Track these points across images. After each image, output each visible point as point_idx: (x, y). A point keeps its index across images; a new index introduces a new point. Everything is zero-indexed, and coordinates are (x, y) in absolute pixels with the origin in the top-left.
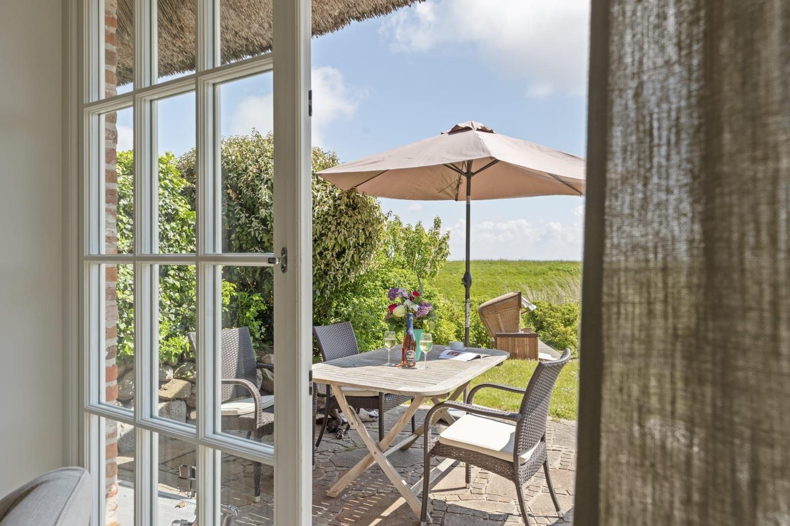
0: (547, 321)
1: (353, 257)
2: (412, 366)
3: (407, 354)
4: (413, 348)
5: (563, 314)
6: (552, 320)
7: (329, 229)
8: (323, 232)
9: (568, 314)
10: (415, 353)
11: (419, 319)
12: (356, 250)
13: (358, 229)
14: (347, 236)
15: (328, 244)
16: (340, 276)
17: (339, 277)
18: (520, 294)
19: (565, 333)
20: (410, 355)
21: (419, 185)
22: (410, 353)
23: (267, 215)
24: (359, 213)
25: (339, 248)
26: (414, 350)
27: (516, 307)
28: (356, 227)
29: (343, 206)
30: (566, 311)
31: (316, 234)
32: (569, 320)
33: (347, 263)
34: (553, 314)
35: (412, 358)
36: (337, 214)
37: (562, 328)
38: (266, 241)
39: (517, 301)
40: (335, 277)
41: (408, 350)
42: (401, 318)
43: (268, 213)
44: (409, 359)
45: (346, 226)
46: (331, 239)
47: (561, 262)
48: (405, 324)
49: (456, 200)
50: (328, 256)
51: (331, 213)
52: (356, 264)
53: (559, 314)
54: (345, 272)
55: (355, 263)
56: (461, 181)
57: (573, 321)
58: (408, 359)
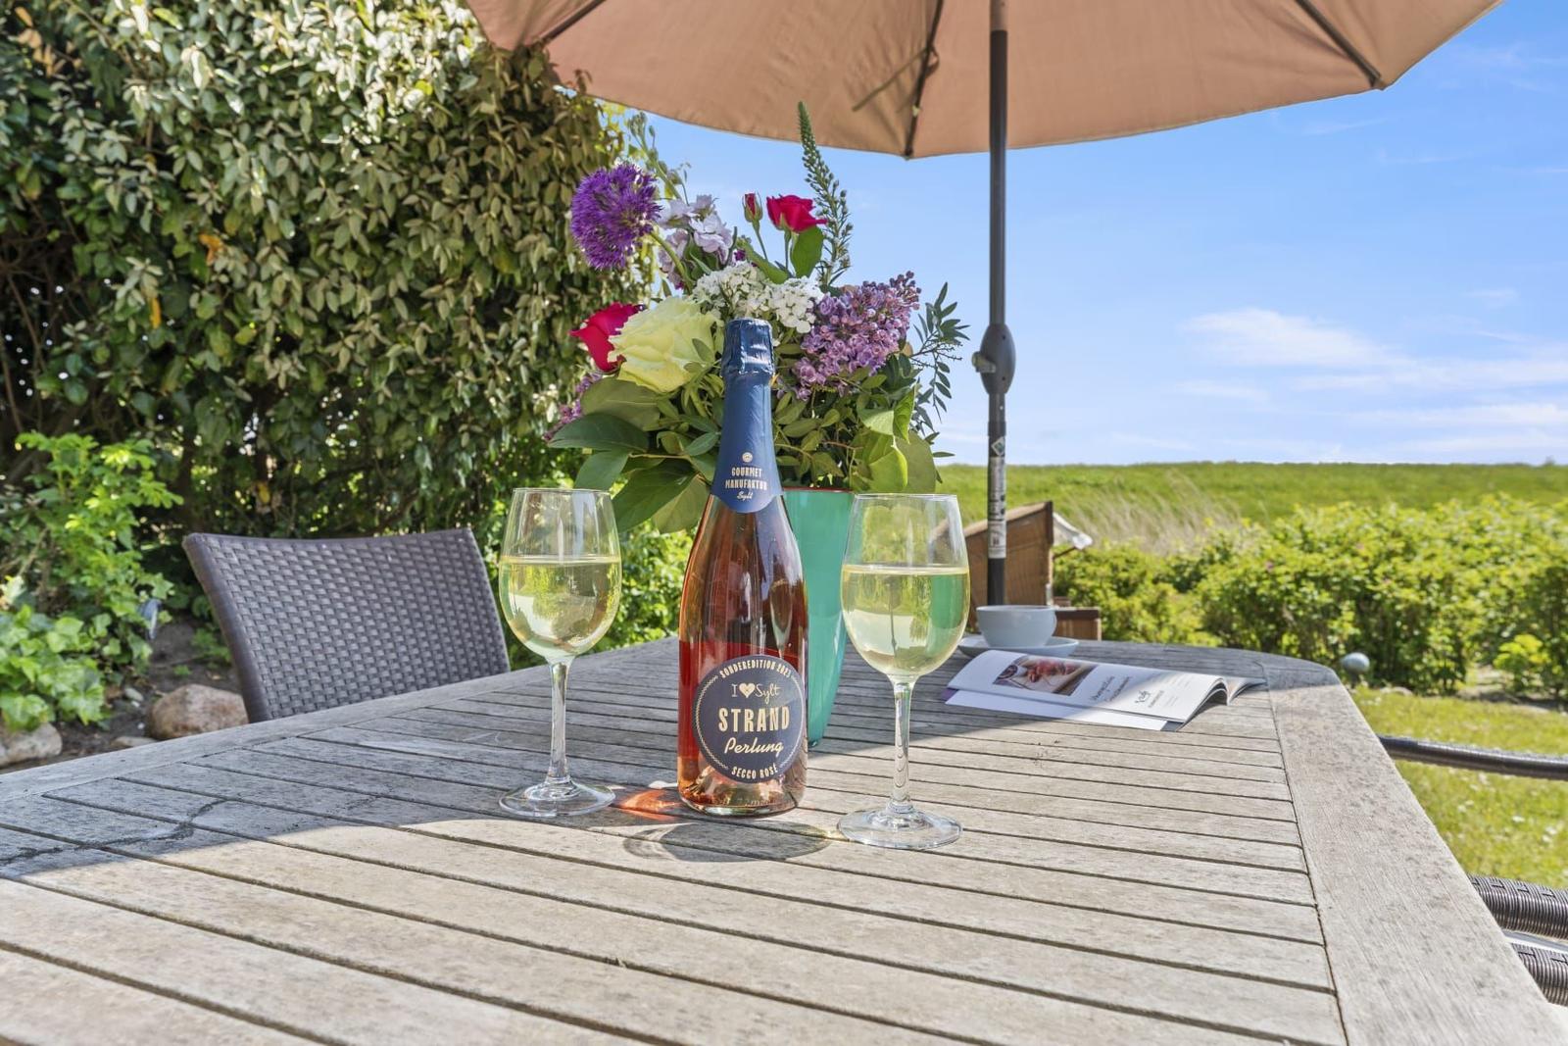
0: (1076, 587)
1: (548, 326)
2: (775, 806)
3: (725, 694)
4: (780, 638)
5: (1115, 568)
6: (1090, 584)
7: (436, 190)
8: (412, 199)
9: (1125, 570)
10: (798, 683)
11: (820, 400)
12: (560, 303)
13: (558, 209)
14: (516, 232)
15: (431, 249)
16: (499, 393)
17: (498, 400)
18: (1049, 508)
19: (1129, 612)
20: (754, 703)
21: (786, 59)
22: (747, 689)
23: (158, 108)
24: (560, 139)
25: (489, 280)
26: (792, 659)
27: (1039, 541)
28: (549, 200)
29: (489, 101)
30: (1121, 564)
31: (382, 208)
32: (1126, 583)
33: (524, 348)
34: (1091, 568)
35: (768, 737)
36: (469, 134)
37: (1115, 602)
38: (179, 236)
39: (1042, 525)
40: (479, 399)
41: (731, 656)
42: (676, 399)
43: (161, 102)
44: (745, 738)
45: (506, 185)
46: (446, 232)
47: (1082, 468)
48: (705, 443)
49: (908, 153)
50: (444, 309)
51: (440, 122)
52: (564, 355)
53: (1105, 570)
54: (519, 378)
55: (559, 354)
56: (933, 60)
57: (1135, 585)
58: (732, 746)
